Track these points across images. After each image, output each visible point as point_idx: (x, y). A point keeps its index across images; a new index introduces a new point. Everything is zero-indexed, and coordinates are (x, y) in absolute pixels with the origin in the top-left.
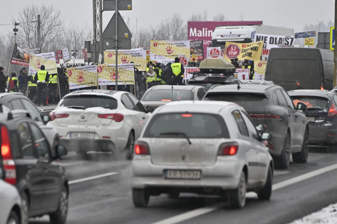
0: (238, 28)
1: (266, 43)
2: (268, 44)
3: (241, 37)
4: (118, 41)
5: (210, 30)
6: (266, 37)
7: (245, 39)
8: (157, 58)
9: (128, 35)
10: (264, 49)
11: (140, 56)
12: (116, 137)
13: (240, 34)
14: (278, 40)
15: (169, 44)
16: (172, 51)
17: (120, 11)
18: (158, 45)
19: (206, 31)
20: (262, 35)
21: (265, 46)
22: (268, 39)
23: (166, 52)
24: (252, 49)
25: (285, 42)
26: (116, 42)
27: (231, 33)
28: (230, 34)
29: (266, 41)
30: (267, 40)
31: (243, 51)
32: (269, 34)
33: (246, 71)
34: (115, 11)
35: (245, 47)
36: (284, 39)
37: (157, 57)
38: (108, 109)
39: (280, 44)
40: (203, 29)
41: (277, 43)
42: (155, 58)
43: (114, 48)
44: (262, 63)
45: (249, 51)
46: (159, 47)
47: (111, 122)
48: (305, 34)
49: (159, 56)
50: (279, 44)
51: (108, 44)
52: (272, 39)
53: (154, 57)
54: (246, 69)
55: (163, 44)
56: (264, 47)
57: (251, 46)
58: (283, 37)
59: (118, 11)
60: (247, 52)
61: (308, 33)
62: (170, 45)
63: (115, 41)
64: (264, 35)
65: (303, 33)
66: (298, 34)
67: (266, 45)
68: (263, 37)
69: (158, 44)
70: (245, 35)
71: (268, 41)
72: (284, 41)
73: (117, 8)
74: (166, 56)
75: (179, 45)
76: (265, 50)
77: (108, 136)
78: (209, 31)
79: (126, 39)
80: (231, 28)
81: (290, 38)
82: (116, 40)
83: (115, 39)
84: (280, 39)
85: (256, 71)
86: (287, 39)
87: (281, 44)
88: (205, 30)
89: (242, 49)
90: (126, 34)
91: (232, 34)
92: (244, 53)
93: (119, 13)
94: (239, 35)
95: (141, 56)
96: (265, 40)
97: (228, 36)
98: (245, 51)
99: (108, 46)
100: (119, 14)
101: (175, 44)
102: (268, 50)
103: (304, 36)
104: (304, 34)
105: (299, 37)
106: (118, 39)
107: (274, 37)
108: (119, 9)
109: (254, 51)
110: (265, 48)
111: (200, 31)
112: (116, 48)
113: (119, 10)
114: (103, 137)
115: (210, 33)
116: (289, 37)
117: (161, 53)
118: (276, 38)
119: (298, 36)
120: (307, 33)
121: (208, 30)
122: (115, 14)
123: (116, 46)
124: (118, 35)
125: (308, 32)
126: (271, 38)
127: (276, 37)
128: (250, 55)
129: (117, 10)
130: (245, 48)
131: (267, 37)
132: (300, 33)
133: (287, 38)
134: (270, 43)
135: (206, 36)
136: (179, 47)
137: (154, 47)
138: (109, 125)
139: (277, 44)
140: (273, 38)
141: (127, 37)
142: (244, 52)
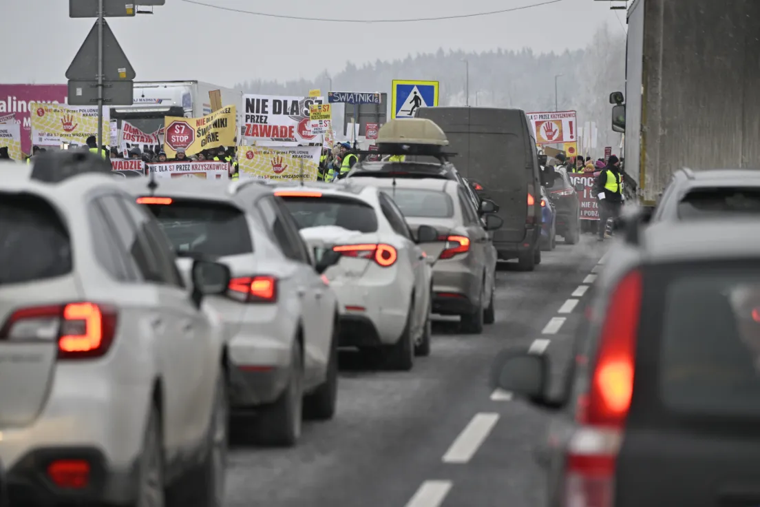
0: (158, 86)
1: (267, 113)
2: (270, 115)
3: (164, 103)
4: (102, 85)
5: (21, 100)
6: (265, 101)
7: (172, 108)
8: (43, 140)
9: (127, 73)
10: (263, 125)
11: (8, 135)
12: (381, 309)
13: (160, 98)
14: (289, 105)
15: (68, 111)
16: (73, 124)
17: (107, 19)
18: (45, 112)
19: (15, 103)
20: (256, 97)
21: (264, 118)
22: (270, 104)
23: (62, 128)
24: (215, 125)
25: (305, 109)
26: (100, 88)
27: (143, 96)
28: (141, 98)
29: (266, 109)
30: (267, 106)
31: (201, 132)
32: (271, 94)
33: (224, 167)
34: (97, 18)
35: (204, 124)
36: (302, 102)
37: (43, 138)
38: (357, 233)
39: (295, 113)
40: (9, 98)
41: (289, 111)
42: (41, 140)
43: (94, 102)
44: (253, 151)
45: (212, 130)
46: (49, 117)
47: (366, 268)
48: (354, 96)
49: (48, 135)
50: (292, 113)
51: (79, 92)
52: (277, 103)
53: (38, 137)
54: (224, 164)
55: (55, 111)
56: (263, 121)
57: (214, 120)
58: (300, 99)
59: (103, 19)
60: (207, 134)
61: (360, 95)
62: (69, 113)
63: (97, 86)
64: (261, 97)
65: (350, 94)
66: (338, 95)
67: (266, 117)
68: (258, 100)
69: (47, 110)
70: (170, 99)
71: (270, 109)
72: (302, 107)
73: (101, 12)
74: (61, 135)
75: (88, 113)
76: (265, 127)
77: (359, 303)
78: (20, 103)
79: (123, 81)
80: (143, 87)
81: (316, 101)
82: (100, 82)
83: (97, 81)
84: (295, 103)
85: (242, 167)
86: (307, 103)
87: (297, 114)
88: (12, 100)
89: (196, 128)
90: (122, 71)
91: (145, 98)
92: (203, 137)
93: (106, 23)
94: (160, 101)
95: (11, 135)
96: (264, 106)
97: (138, 101)
98: (204, 132)
99: (80, 96)
100: (105, 25)
101: (80, 110)
102: (270, 127)
103: (351, 100)
104: (352, 97)
105: (340, 101)
106: (103, 81)
107: (282, 99)
108: (105, 14)
109: (220, 128)
110: (265, 122)
111: (4, 103)
112: (100, 102)
113: (106, 16)
114: (348, 308)
115: (22, 105)
116: (313, 98)
117: (52, 130)
118: (286, 102)
119: (337, 98)
120: (358, 96)
121: (17, 101)
122: (96, 25)
123: (100, 97)
124: (103, 73)
125: (362, 94)
126: (275, 102)
127: (285, 99)
128: (214, 137)
129: (101, 15)
130: (202, 127)
131: (267, 101)
132: (343, 94)
133: (309, 101)
134: (275, 112)
135: (15, 110)
136: (87, 118)
137: (37, 116)
138: (361, 275)
139: (288, 114)
140: (280, 102)
141: (125, 76)
142: (203, 135)
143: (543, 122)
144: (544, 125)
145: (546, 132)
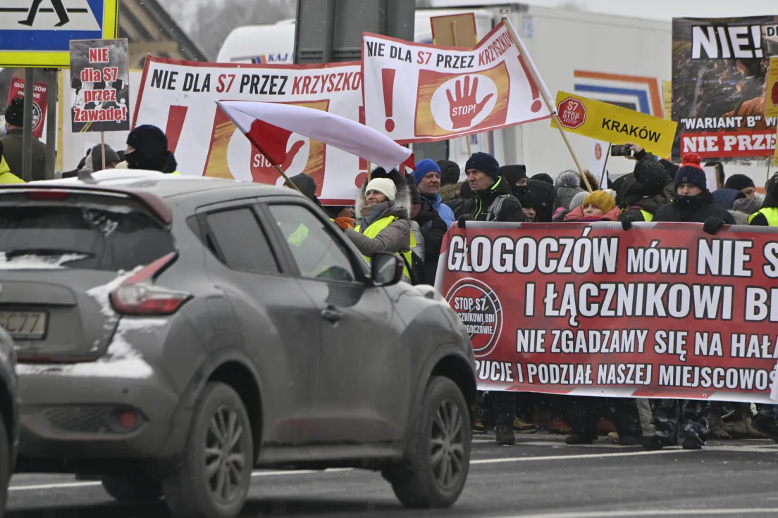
143: (452, 75)
144: (450, 85)
145: (452, 104)
